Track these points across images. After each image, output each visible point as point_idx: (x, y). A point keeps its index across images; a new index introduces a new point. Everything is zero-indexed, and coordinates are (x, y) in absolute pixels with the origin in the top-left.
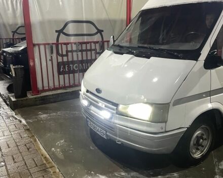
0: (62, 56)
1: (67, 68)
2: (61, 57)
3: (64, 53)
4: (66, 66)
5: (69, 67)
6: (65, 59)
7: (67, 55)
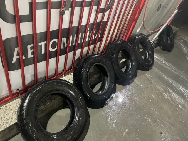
0: (15, 22)
1: (30, 51)
2: (13, 25)
3: (24, 10)
4: (29, 47)
5: (36, 48)
6: (26, 29)
7: (32, 18)
